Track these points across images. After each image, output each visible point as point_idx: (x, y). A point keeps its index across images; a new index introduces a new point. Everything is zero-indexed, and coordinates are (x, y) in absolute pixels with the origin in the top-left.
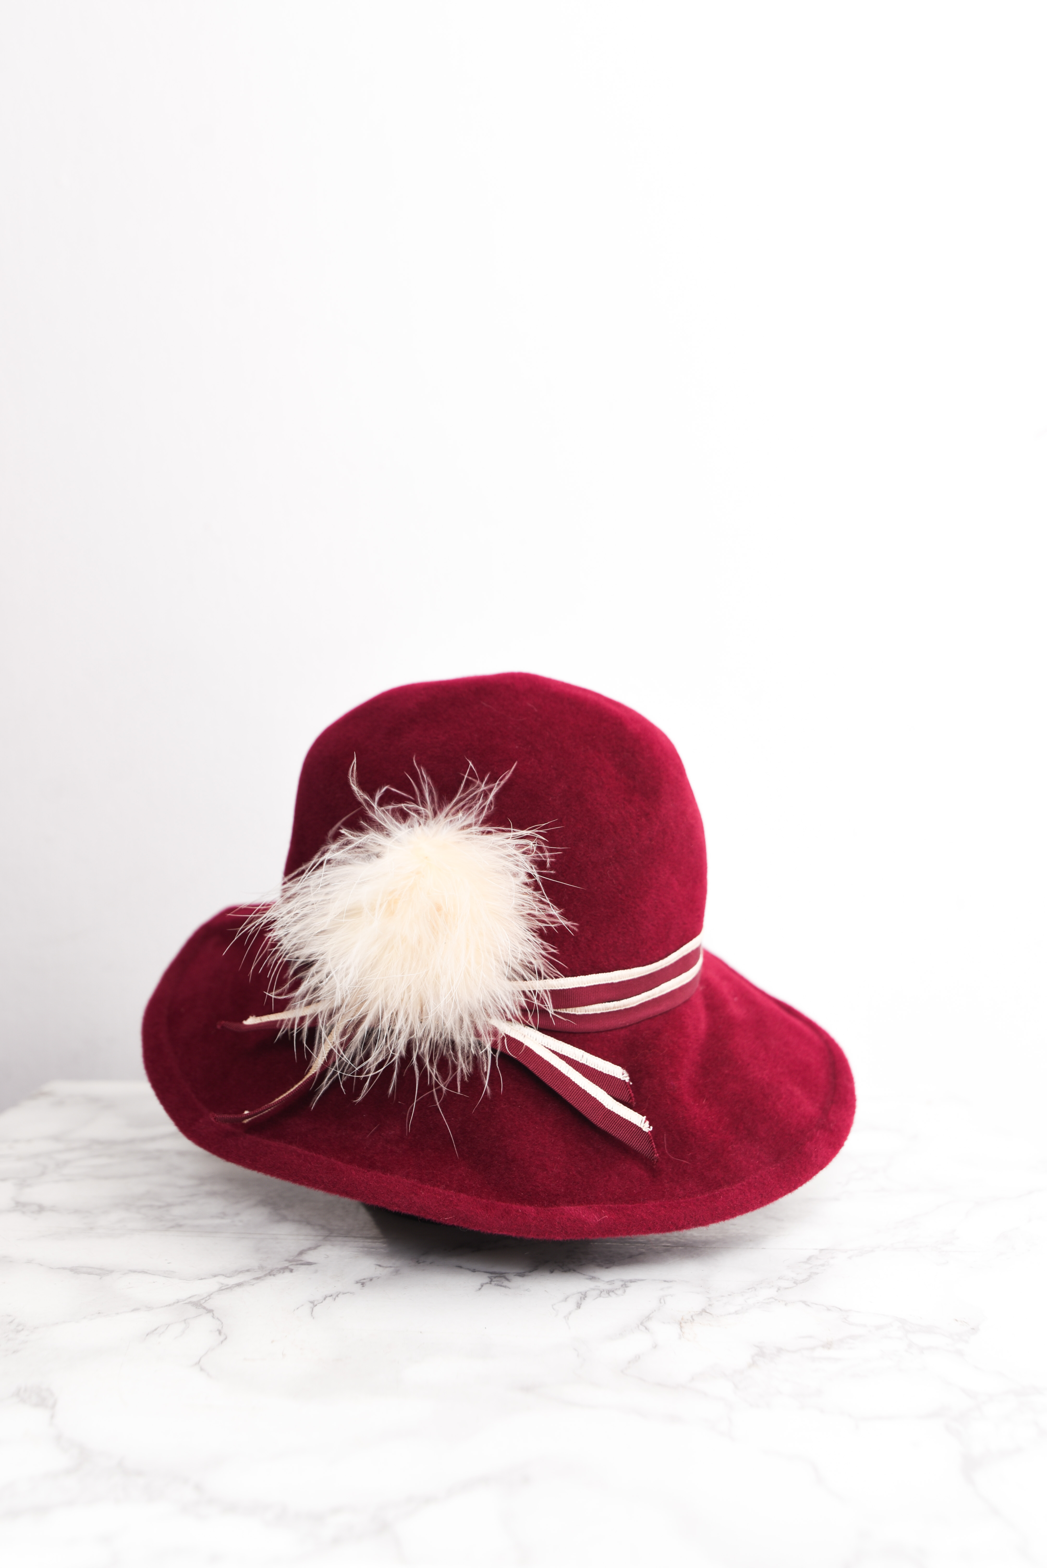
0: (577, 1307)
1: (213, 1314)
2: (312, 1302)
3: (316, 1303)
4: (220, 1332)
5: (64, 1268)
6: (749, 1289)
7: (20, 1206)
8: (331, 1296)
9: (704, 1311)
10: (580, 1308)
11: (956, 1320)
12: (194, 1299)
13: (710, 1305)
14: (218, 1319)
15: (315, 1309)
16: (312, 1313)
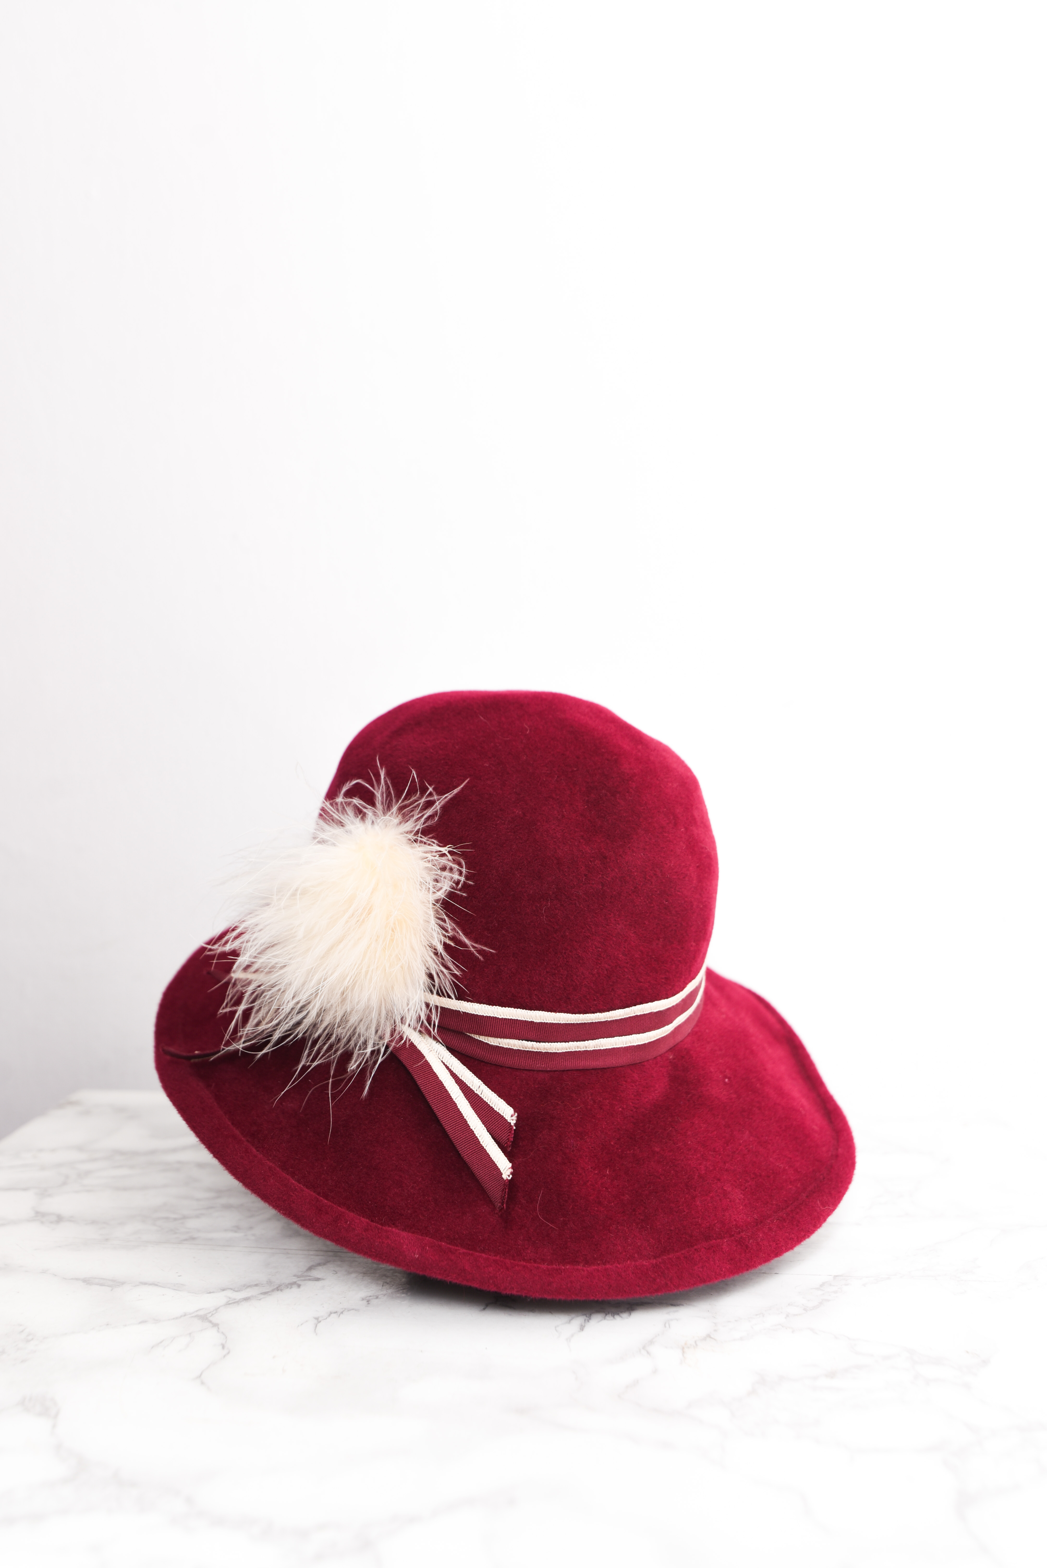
0: (580, 1329)
1: (218, 1328)
2: (317, 1319)
3: (320, 1319)
4: (223, 1347)
5: (77, 1279)
6: (757, 1315)
7: (40, 1216)
8: (336, 1312)
9: (709, 1336)
10: (583, 1330)
11: (967, 1352)
12: (201, 1313)
13: (715, 1330)
14: (222, 1333)
15: (319, 1325)
16: (315, 1330)
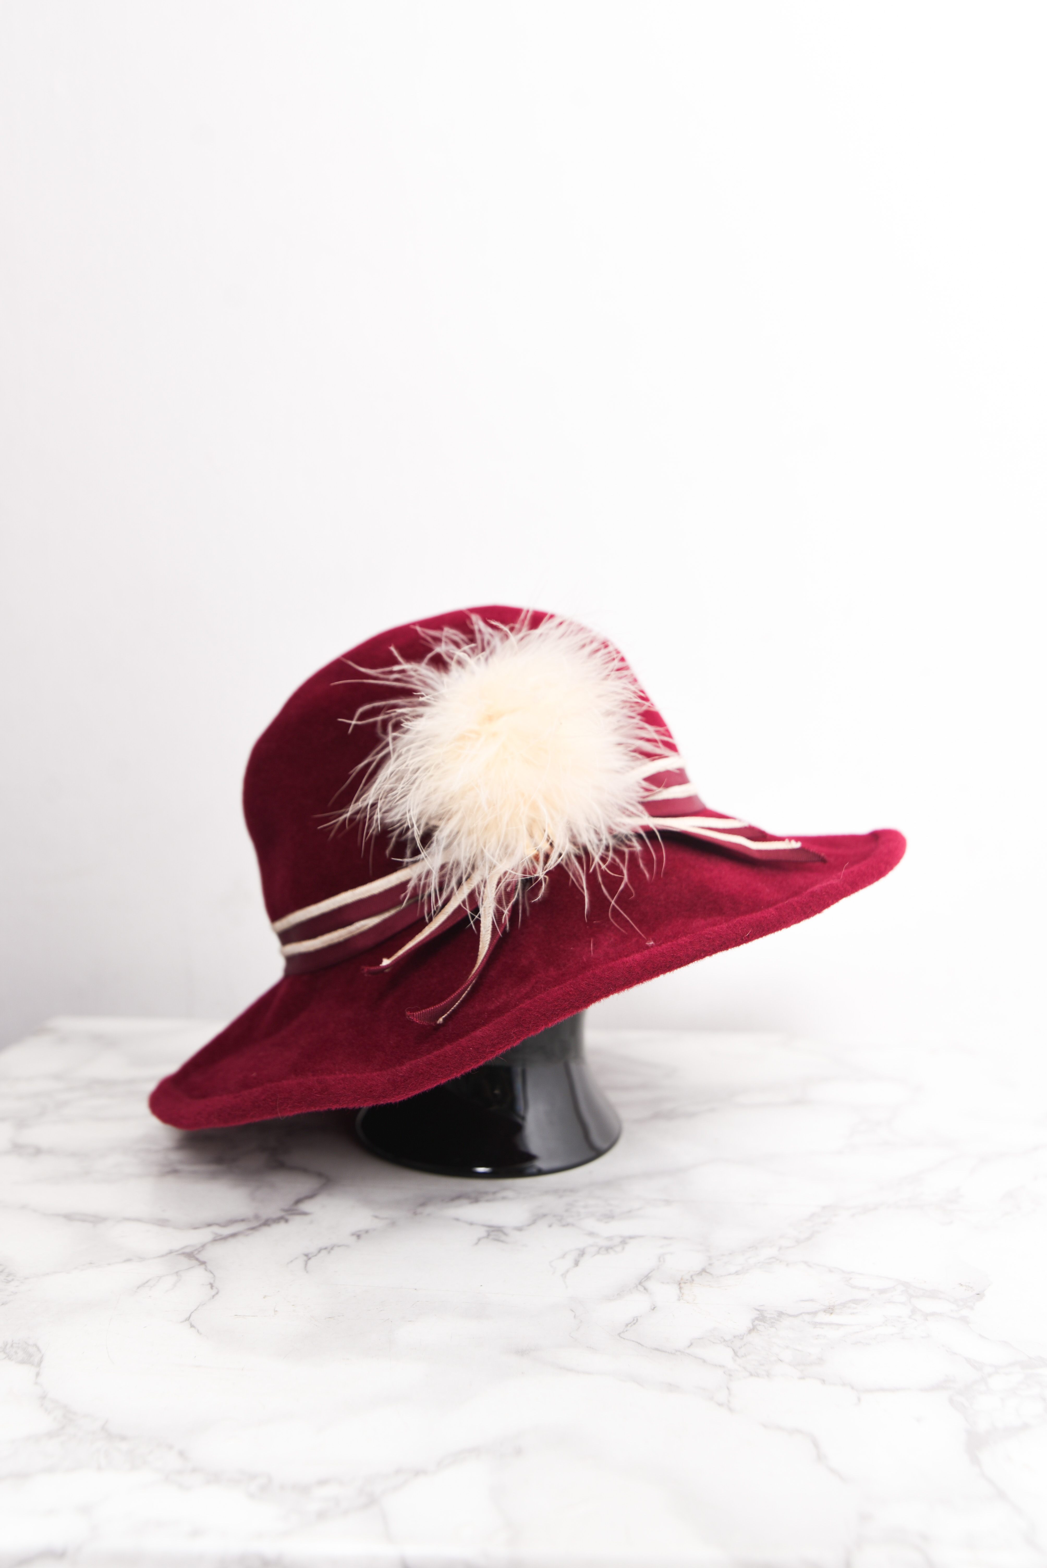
0: (575, 1264)
1: (206, 1266)
2: (306, 1255)
3: (310, 1256)
4: (212, 1286)
5: (58, 1215)
7: (17, 1149)
9: (704, 1270)
10: (577, 1266)
12: (188, 1250)
13: (710, 1264)
14: (210, 1271)
15: (310, 1262)
16: (305, 1267)
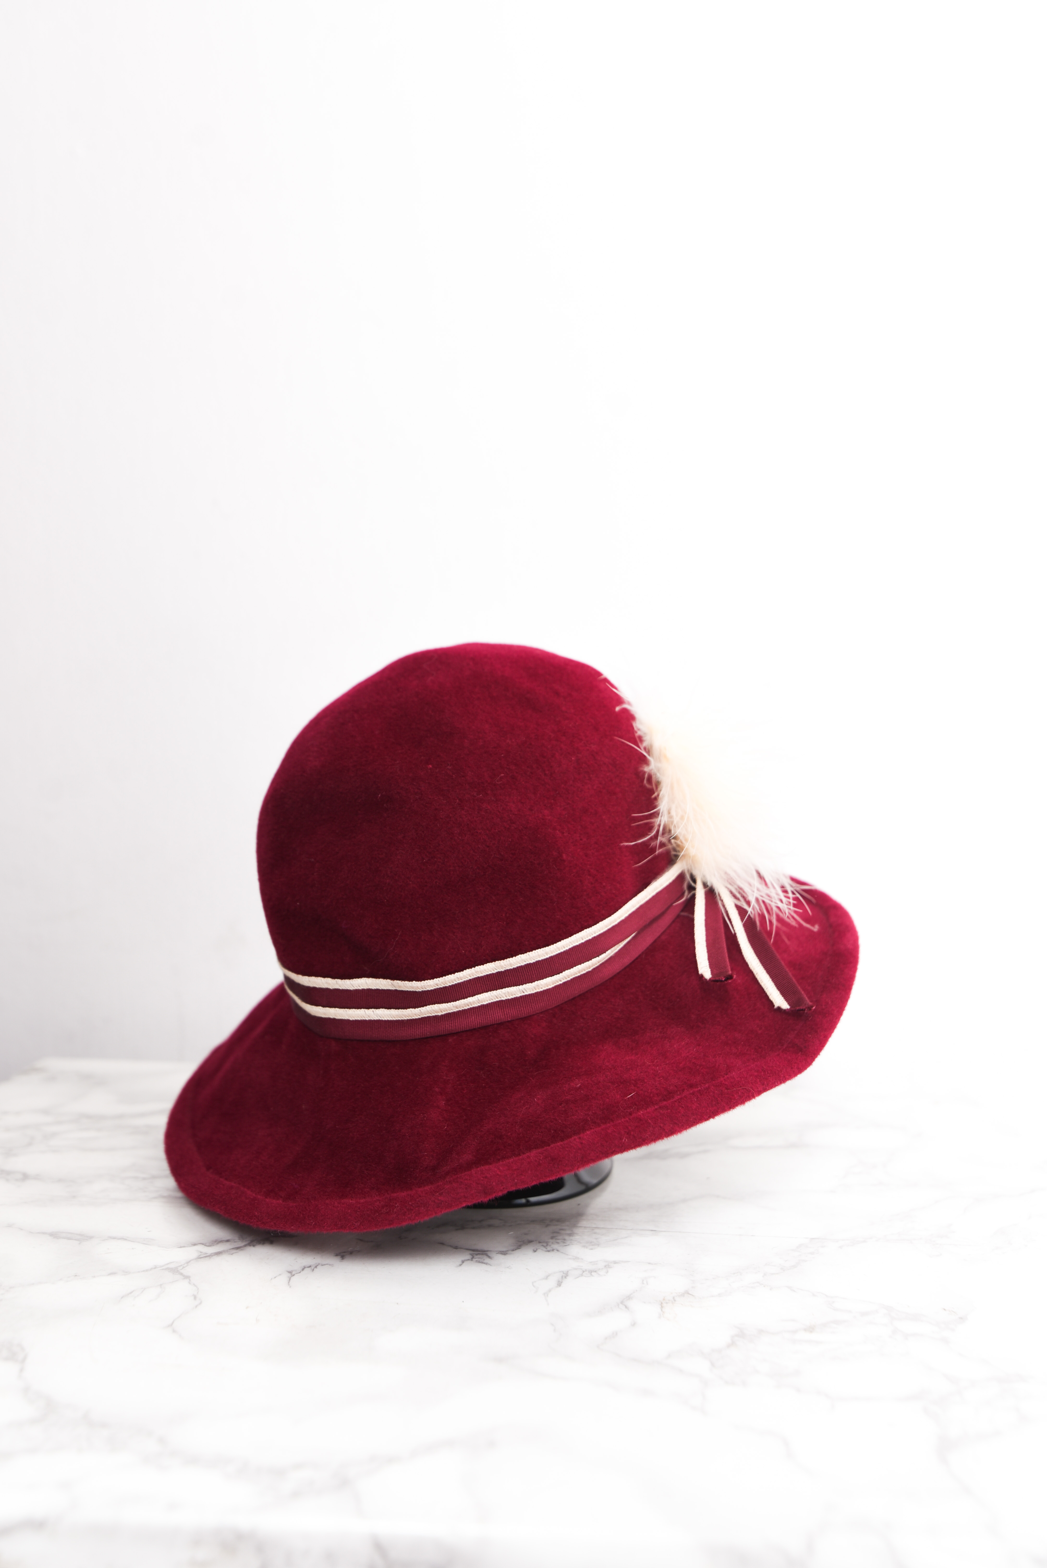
0: (558, 1285)
1: (190, 1280)
2: (290, 1272)
3: (294, 1273)
4: (195, 1298)
5: (44, 1233)
6: (734, 1274)
7: (5, 1174)
8: (310, 1266)
10: (560, 1286)
11: (945, 1309)
13: (694, 1288)
14: (194, 1284)
15: (293, 1278)
16: (289, 1283)
